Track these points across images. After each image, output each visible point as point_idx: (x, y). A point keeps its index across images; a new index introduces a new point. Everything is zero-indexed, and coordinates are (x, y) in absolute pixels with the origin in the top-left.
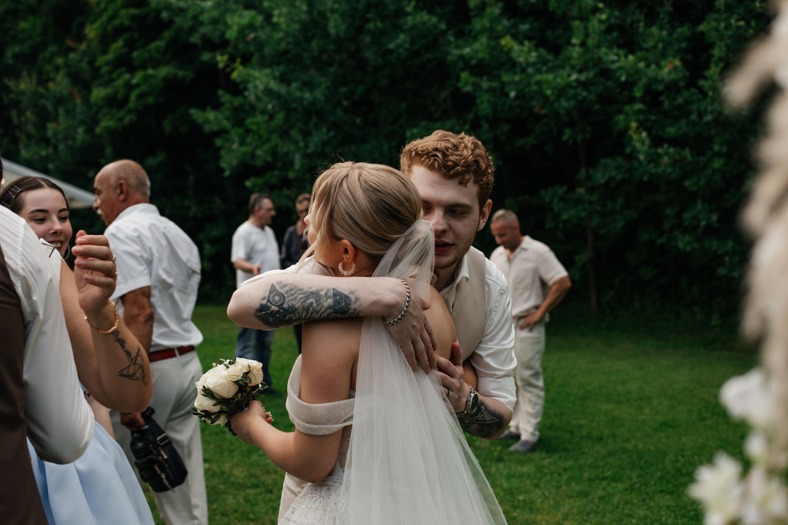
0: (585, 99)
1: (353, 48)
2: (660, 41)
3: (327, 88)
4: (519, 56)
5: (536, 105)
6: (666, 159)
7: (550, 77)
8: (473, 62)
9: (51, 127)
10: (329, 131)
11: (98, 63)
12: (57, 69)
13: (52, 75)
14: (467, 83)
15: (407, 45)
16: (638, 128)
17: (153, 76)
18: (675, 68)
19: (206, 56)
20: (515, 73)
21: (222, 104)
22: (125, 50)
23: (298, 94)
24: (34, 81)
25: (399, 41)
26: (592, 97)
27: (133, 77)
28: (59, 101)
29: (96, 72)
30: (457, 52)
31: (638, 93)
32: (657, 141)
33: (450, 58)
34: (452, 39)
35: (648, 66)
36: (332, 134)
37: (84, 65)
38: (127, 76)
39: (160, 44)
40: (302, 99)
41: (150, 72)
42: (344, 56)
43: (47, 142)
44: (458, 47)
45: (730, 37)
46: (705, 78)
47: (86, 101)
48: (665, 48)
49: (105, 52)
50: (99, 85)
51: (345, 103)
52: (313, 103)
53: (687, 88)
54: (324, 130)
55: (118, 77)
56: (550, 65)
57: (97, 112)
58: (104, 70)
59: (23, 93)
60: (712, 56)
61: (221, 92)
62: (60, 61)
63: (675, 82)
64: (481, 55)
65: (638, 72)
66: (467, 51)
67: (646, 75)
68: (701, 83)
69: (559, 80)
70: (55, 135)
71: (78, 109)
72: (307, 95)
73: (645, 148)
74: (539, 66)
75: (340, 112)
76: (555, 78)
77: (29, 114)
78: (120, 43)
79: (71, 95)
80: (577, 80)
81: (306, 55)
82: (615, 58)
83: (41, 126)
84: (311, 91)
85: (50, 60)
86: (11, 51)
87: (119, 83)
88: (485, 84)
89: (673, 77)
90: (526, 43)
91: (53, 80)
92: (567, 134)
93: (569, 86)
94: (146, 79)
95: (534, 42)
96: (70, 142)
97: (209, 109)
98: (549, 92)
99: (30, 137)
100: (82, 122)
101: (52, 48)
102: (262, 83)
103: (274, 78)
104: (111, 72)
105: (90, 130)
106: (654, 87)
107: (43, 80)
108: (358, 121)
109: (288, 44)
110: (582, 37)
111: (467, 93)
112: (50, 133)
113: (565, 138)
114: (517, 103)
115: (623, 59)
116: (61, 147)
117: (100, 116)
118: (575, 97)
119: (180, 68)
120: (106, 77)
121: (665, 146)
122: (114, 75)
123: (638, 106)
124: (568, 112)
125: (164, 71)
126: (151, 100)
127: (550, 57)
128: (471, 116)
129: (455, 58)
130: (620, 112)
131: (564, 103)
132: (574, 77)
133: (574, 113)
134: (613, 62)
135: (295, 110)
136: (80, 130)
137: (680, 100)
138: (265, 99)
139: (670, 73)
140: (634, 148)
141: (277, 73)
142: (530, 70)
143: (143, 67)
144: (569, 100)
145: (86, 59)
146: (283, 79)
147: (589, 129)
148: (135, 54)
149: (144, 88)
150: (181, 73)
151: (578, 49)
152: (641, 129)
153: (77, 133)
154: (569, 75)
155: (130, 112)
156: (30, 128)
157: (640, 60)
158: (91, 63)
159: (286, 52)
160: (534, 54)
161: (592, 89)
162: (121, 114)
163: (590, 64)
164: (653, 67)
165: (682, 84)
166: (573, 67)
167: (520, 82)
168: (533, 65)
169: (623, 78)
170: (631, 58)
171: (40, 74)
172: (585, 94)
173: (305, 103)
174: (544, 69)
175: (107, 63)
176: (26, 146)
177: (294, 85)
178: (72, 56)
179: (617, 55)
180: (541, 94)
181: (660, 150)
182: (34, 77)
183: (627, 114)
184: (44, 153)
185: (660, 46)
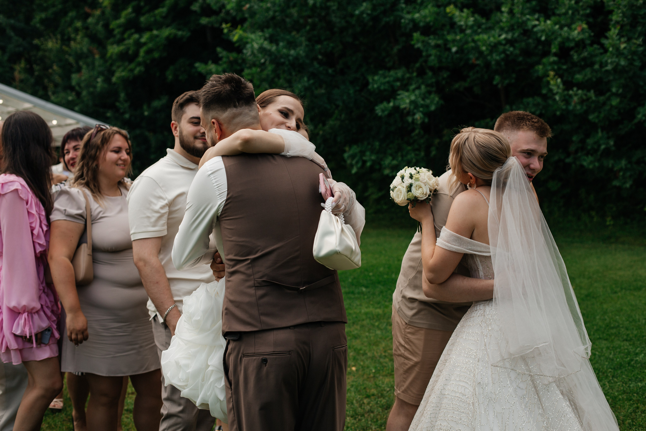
0: (512, 53)
1: (323, 14)
2: (570, 8)
3: (307, 46)
4: (460, 21)
5: (472, 57)
6: (576, 99)
7: (485, 37)
8: (422, 24)
9: (75, 77)
10: (309, 80)
11: (111, 26)
12: (77, 30)
13: (73, 36)
14: (418, 41)
15: (369, 12)
16: (555, 76)
17: (157, 36)
18: (583, 30)
19: (204, 21)
20: (456, 34)
21: (221, 59)
22: (133, 15)
23: (285, 51)
24: (59, 42)
25: (362, 8)
26: (517, 52)
27: (141, 37)
28: (80, 56)
29: (110, 33)
30: (409, 16)
31: (554, 50)
32: (568, 85)
33: (403, 21)
34: (403, 6)
35: (561, 28)
36: (312, 81)
37: (100, 27)
38: (136, 36)
39: (162, 10)
40: (288, 55)
41: (155, 32)
42: (317, 20)
43: (72, 89)
44: (409, 13)
45: (625, 6)
46: (607, 38)
47: (103, 56)
48: (573, 14)
49: (117, 17)
50: (112, 44)
51: (320, 57)
52: (296, 58)
53: (591, 45)
54: (306, 79)
55: (129, 37)
56: (483, 26)
57: (111, 65)
58: (116, 32)
59: (51, 50)
60: (611, 20)
61: (219, 49)
62: (79, 24)
63: (582, 41)
64: (428, 19)
65: (554, 32)
66: (417, 15)
67: (561, 35)
68: (604, 41)
69: (492, 39)
70: (79, 84)
71: (97, 63)
72: (292, 52)
73: (560, 91)
74: (475, 28)
75: (316, 64)
76: (489, 38)
77: (55, 67)
78: (130, 10)
79: (90, 51)
80: (505, 39)
81: (288, 20)
82: (537, 23)
83: (67, 76)
84: (294, 49)
85: (71, 23)
86: (39, 17)
87: (130, 41)
88: (433, 42)
89: (581, 37)
90: (465, 10)
91: (75, 40)
92: (497, 79)
93: (499, 43)
94: (152, 38)
95: (471, 10)
96: (91, 90)
97: (210, 62)
98: (484, 48)
99: (56, 85)
100: (101, 73)
101: (72, 14)
102: (257, 43)
103: (265, 39)
104: (123, 33)
105: (108, 80)
106: (567, 44)
107: (66, 40)
108: (330, 71)
109: (275, 11)
110: (509, 5)
111: (418, 49)
112: (74, 83)
113: (495, 83)
114: (458, 56)
115: (542, 23)
116: (84, 93)
117: (114, 68)
118: (504, 52)
119: (179, 30)
120: (118, 37)
121: (575, 89)
122: (126, 36)
123: (553, 59)
124: (498, 63)
125: (166, 32)
126: (156, 55)
127: (484, 21)
128: (418, 65)
129: (407, 21)
130: (539, 63)
131: (496, 57)
132: (503, 36)
133: (503, 63)
134: (535, 26)
135: (283, 64)
136: (99, 80)
137: (585, 54)
138: (260, 55)
139: (579, 33)
140: (551, 90)
141: (267, 35)
142: (468, 31)
143: (149, 28)
144: (500, 54)
145: (101, 23)
146: (272, 39)
147: (514, 76)
148: (142, 19)
149: (150, 45)
150: (180, 33)
151: (505, 15)
152: (556, 77)
153: (97, 82)
154: (500, 36)
155: (139, 64)
156: (57, 79)
157: (555, 24)
158: (106, 26)
159: (273, 18)
160: (472, 19)
161: (517, 45)
162: (132, 66)
163: (515, 27)
164: (566, 29)
165: (588, 42)
166: (502, 29)
167: (460, 40)
168: (471, 27)
169: (543, 38)
170: (549, 22)
171: (63, 35)
172: (511, 49)
173: (291, 58)
174: (479, 30)
175: (119, 26)
176: (54, 93)
177: (281, 44)
178: (90, 20)
179: (538, 20)
180: (477, 49)
181: (571, 92)
182: (59, 36)
183: (544, 65)
184: (70, 98)
185: (570, 12)
